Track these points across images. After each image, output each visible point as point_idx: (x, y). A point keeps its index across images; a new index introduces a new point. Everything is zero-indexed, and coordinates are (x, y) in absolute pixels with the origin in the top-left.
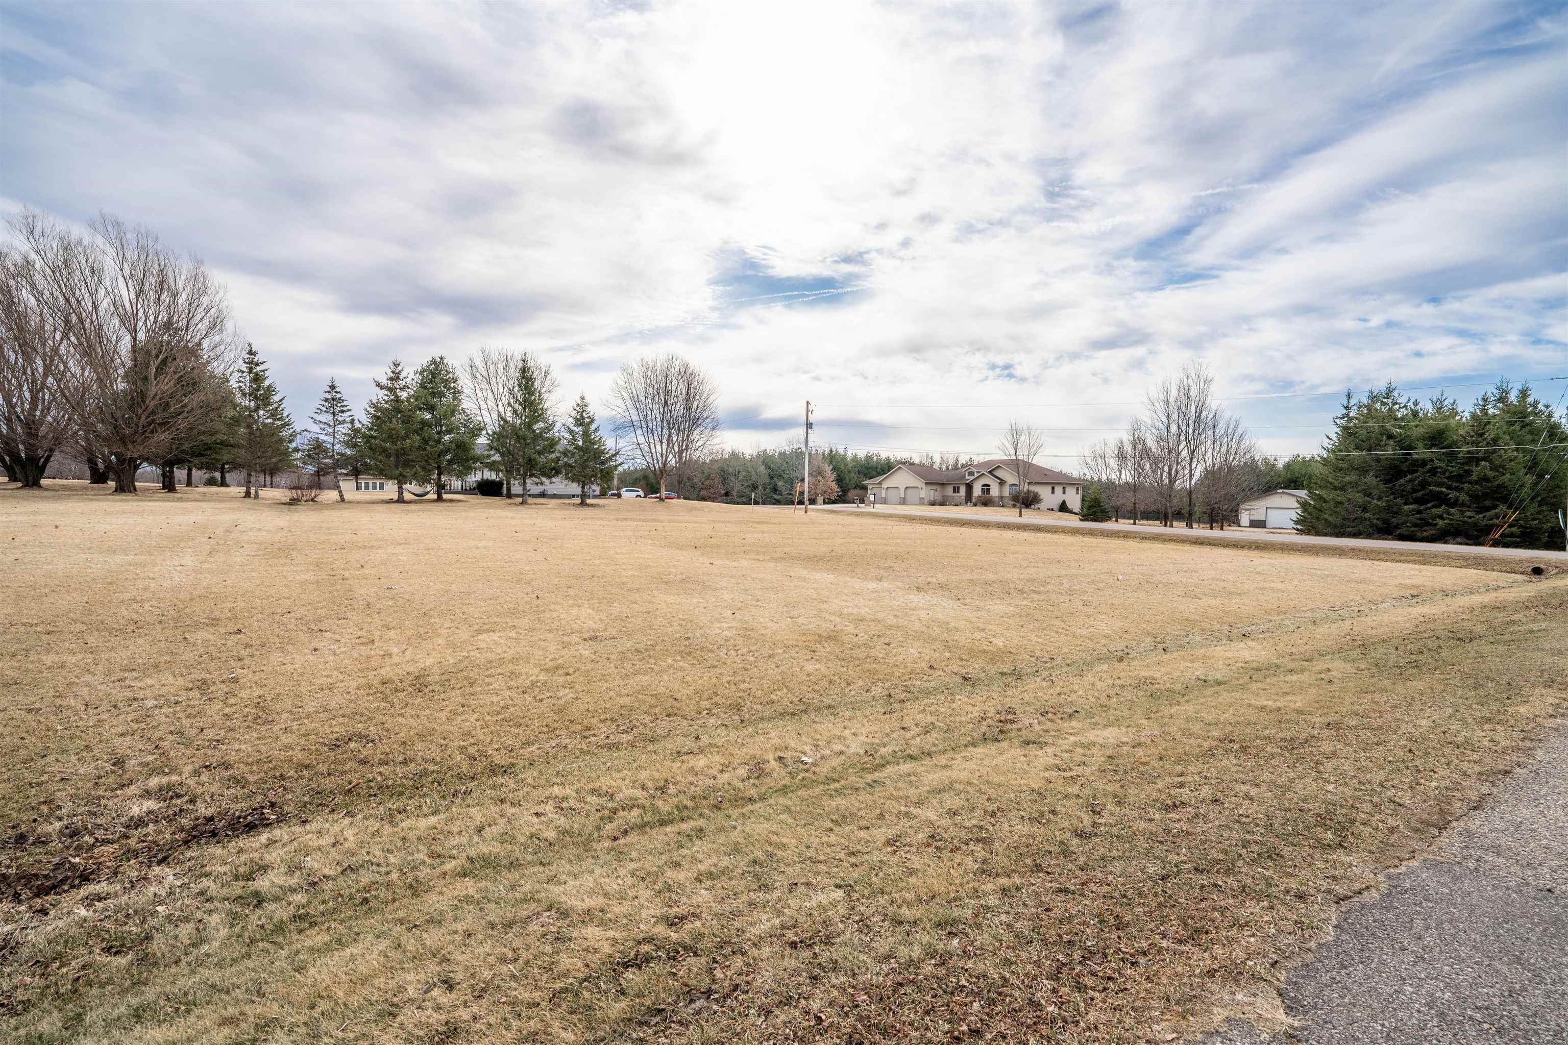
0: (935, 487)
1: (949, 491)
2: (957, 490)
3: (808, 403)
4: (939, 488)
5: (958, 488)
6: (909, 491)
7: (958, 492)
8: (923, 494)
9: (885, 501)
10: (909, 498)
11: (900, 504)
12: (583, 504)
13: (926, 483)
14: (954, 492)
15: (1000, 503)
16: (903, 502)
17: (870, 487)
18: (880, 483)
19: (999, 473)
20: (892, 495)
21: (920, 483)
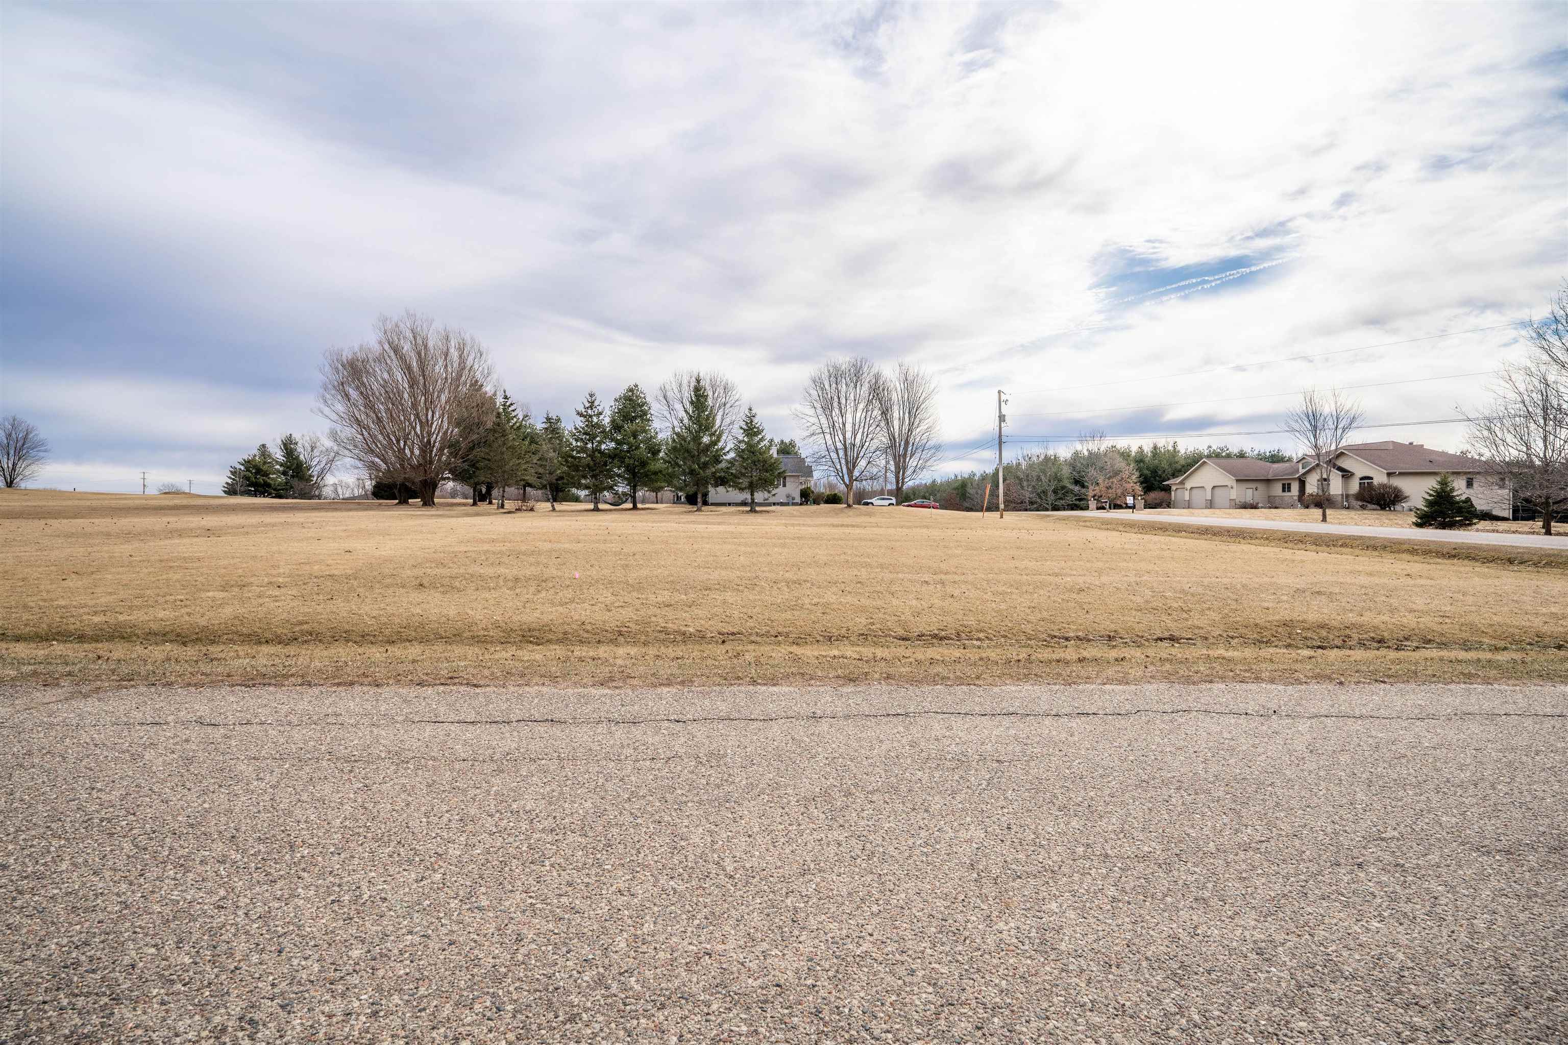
0: (1253, 485)
1: (1277, 489)
2: (1286, 488)
3: (999, 392)
4: (1261, 486)
5: (1289, 485)
6: (1217, 491)
7: (1289, 490)
8: (1233, 494)
9: (1189, 505)
10: (1218, 500)
11: (1206, 508)
12: (753, 511)
13: (1238, 481)
14: (1284, 491)
15: (1346, 503)
16: (1211, 505)
17: (1174, 488)
18: (1182, 483)
19: (1345, 464)
20: (1199, 498)
21: (1230, 481)
